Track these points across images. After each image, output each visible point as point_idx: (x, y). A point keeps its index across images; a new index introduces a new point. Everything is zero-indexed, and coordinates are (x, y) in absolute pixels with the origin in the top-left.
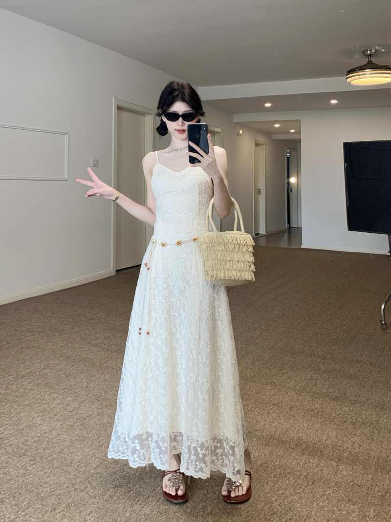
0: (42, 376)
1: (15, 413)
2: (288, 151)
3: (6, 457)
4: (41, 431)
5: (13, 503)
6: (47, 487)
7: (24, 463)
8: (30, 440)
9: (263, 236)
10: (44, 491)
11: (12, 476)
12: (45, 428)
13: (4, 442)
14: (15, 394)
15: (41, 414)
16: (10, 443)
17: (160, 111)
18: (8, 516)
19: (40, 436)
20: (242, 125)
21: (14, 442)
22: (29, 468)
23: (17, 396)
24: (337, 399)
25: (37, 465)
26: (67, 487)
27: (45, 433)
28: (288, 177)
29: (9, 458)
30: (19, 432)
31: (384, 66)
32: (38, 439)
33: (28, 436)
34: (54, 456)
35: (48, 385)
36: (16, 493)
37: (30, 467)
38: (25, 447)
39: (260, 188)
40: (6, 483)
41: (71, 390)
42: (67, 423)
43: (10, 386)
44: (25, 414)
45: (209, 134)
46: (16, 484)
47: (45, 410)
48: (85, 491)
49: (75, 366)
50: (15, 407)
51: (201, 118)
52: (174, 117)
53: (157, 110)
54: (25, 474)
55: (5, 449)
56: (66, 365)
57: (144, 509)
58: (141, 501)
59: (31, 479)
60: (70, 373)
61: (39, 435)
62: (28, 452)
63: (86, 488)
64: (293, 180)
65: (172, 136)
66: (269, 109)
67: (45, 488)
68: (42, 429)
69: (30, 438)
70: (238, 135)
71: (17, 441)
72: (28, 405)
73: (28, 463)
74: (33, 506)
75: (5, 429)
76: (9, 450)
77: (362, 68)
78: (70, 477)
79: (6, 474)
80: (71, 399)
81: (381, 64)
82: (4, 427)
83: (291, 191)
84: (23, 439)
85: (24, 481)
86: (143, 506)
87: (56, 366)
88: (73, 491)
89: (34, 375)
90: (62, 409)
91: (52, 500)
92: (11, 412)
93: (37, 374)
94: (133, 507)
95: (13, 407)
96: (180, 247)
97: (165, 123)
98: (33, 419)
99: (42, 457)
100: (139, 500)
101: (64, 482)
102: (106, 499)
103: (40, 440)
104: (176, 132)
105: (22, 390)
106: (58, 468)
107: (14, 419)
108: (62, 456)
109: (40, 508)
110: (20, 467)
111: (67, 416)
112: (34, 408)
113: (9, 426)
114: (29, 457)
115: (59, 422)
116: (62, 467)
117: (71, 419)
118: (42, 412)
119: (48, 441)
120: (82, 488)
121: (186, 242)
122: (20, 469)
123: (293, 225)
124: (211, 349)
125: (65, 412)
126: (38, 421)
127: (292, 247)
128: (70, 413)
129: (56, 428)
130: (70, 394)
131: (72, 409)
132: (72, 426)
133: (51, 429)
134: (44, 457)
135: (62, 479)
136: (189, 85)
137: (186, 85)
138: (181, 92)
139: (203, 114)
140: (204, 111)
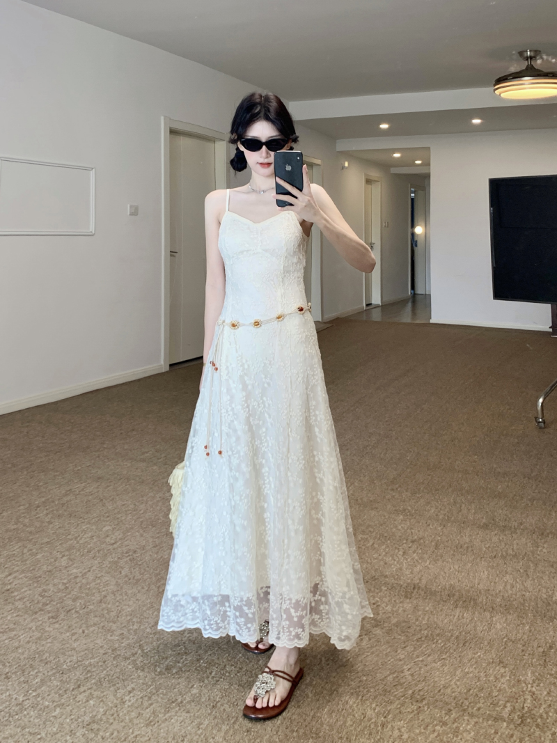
1: (30, 554)
2: (413, 189)
3: (15, 615)
4: (69, 575)
7: (40, 622)
8: (52, 589)
9: (377, 306)
10: (68, 661)
12: (75, 571)
13: (13, 595)
16: (20, 596)
17: (235, 136)
18: (15, 696)
19: (67, 583)
20: (348, 155)
21: (26, 594)
22: (47, 629)
24: (485, 527)
25: (60, 624)
26: (104, 654)
28: (413, 226)
29: (17, 616)
30: (35, 580)
31: (550, 73)
33: (48, 584)
35: (73, 515)
36: (25, 665)
37: (49, 627)
38: (44, 600)
39: (373, 242)
40: (12, 652)
41: (108, 517)
43: (20, 520)
44: (43, 556)
45: (305, 166)
46: (27, 652)
47: (72, 547)
51: (293, 145)
52: (255, 145)
53: (229, 135)
54: (39, 638)
55: (13, 604)
59: (49, 645)
61: (65, 581)
64: (419, 230)
65: (253, 172)
66: (385, 133)
67: (70, 656)
69: (51, 587)
70: (343, 168)
71: (31, 592)
73: (46, 622)
75: (15, 578)
76: (19, 605)
77: (516, 76)
79: (13, 639)
80: (109, 528)
81: (545, 70)
83: (416, 246)
84: (40, 589)
88: (112, 659)
95: (26, 547)
96: (260, 330)
97: (243, 152)
98: (55, 561)
99: (70, 610)
101: (101, 647)
103: (67, 588)
104: (259, 166)
105: (38, 524)
106: (95, 624)
110: (34, 628)
112: (56, 546)
113: (20, 574)
114: (49, 613)
118: (67, 550)
121: (268, 321)
122: (33, 632)
123: (419, 290)
124: (304, 465)
125: (104, 546)
126: (64, 562)
127: (418, 322)
128: (111, 547)
129: (92, 570)
130: (107, 521)
131: (113, 541)
132: (116, 563)
133: (84, 572)
134: (74, 611)
135: (98, 641)
136: (277, 97)
137: (272, 97)
138: (265, 107)
139: (295, 140)
140: (297, 134)
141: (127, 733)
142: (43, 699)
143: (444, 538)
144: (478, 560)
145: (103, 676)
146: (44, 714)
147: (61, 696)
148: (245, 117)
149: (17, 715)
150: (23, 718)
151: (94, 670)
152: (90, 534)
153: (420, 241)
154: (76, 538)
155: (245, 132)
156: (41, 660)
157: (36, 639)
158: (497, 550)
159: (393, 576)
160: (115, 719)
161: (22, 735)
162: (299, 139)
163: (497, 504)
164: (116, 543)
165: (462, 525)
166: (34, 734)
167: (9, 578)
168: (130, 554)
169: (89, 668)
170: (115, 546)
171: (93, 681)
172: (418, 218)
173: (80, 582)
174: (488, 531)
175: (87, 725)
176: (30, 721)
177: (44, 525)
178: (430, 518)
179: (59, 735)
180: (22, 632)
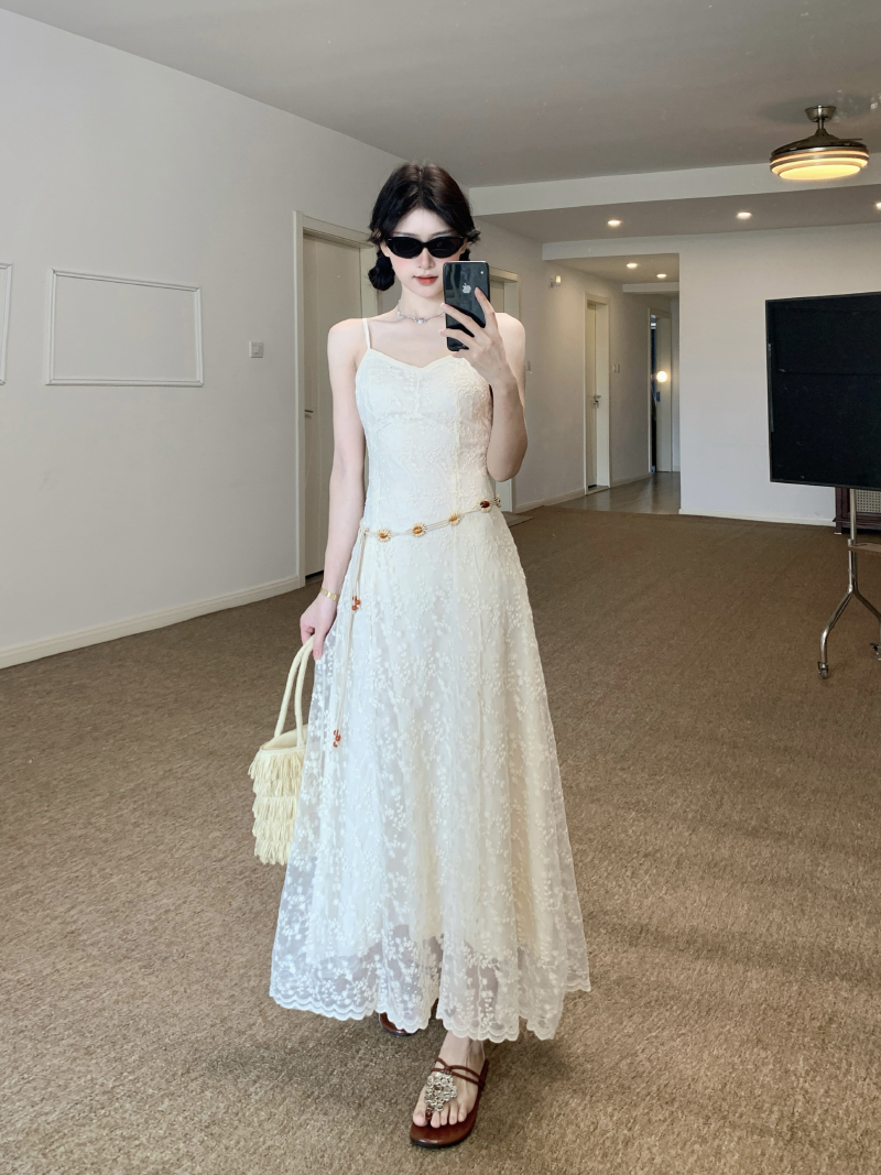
0: (158, 794)
2: (654, 317)
4: (158, 908)
5: (113, 1055)
6: (175, 1026)
7: (129, 974)
9: (604, 490)
11: (106, 1001)
12: (165, 901)
14: (103, 836)
15: (155, 874)
16: (93, 940)
17: (377, 233)
18: (100, 1081)
20: (561, 266)
22: (141, 983)
23: (105, 841)
24: (754, 833)
25: (157, 977)
27: (167, 912)
28: (654, 370)
31: (847, 141)
32: (151, 928)
34: (192, 956)
35: (170, 812)
37: (143, 979)
39: (598, 394)
42: (213, 885)
43: (92, 820)
44: (121, 878)
46: (116, 1017)
47: (164, 865)
48: (249, 1032)
49: (226, 767)
50: (101, 863)
52: (409, 247)
54: (131, 997)
56: (207, 768)
57: (368, 1069)
58: (362, 1052)
59: (146, 1006)
60: (215, 782)
61: (153, 917)
62: (134, 953)
63: (251, 1026)
64: (662, 377)
65: (404, 290)
66: (615, 232)
67: (172, 1025)
68: (159, 904)
69: (133, 926)
70: (552, 286)
71: (107, 934)
72: (129, 858)
73: (137, 973)
74: (151, 1064)
77: (804, 145)
78: (219, 1002)
81: (841, 137)
82: (78, 908)
83: (658, 399)
84: (119, 930)
85: (131, 1011)
86: (367, 1062)
87: (187, 771)
88: (223, 1033)
89: (144, 793)
90: (200, 858)
91: (184, 1052)
92: (91, 876)
93: (150, 790)
94: (346, 1065)
95: (97, 864)
96: (423, 538)
97: (388, 259)
98: (139, 885)
99: (166, 958)
100: (360, 1049)
101: (208, 1015)
102: (290, 1049)
103: (155, 929)
104: (415, 281)
105: (117, 827)
106: (197, 982)
107: (97, 889)
108: (207, 955)
109: (162, 1068)
110: (121, 982)
111: (212, 871)
112: (141, 863)
115: (195, 886)
116: (205, 982)
117: (221, 877)
118: (156, 869)
119: (174, 928)
120: (242, 1027)
121: (434, 527)
122: (121, 986)
123: (663, 466)
125: (207, 863)
126: (150, 888)
127: (660, 513)
128: (218, 865)
129: (189, 900)
130: (216, 823)
131: (221, 856)
132: (223, 890)
133: (178, 903)
134: (170, 960)
135: (203, 1007)
136: (443, 172)
137: (435, 171)
138: (424, 188)
139: (474, 238)
140: (477, 229)
141: (257, 1143)
142: (145, 1084)
143: (692, 851)
144: (739, 886)
145: (215, 1057)
146: (147, 1107)
147: (168, 1081)
148: (395, 205)
149: (103, 1108)
150: (112, 1113)
151: (202, 1048)
152: (191, 843)
153: (664, 393)
154: (171, 849)
155: (394, 228)
156: (137, 1030)
157: (127, 997)
158: (766, 870)
159: (616, 913)
160: (240, 1121)
161: (111, 1139)
162: (480, 236)
163: (773, 797)
164: (225, 858)
165: (722, 830)
166: (129, 1138)
167: (72, 912)
168: (246, 874)
169: (196, 1046)
170: (224, 863)
171: (204, 1065)
172: (662, 359)
173: (173, 919)
174: (757, 841)
175: (206, 1127)
176: (124, 1119)
177: (127, 828)
178: (673, 817)
179: (167, 1141)
180: (105, 987)
